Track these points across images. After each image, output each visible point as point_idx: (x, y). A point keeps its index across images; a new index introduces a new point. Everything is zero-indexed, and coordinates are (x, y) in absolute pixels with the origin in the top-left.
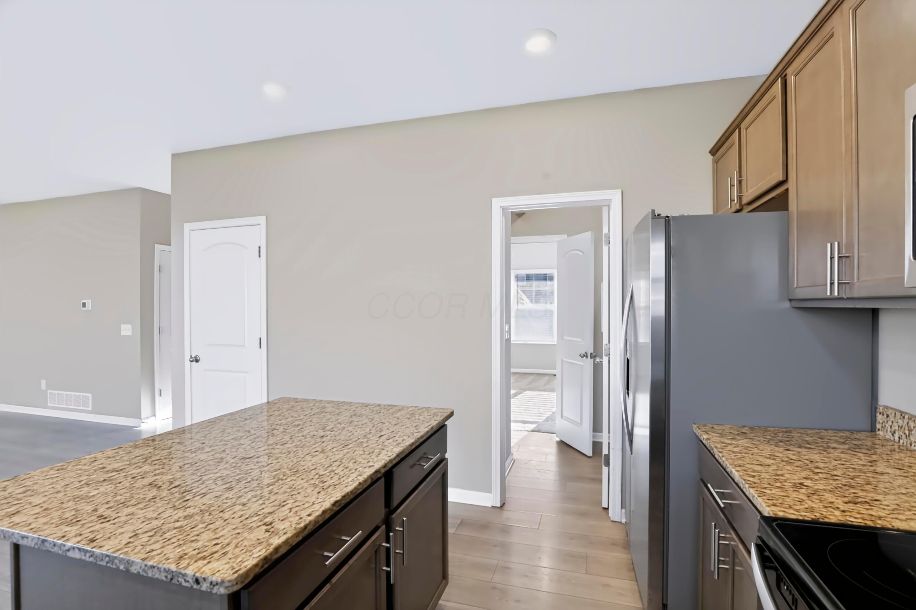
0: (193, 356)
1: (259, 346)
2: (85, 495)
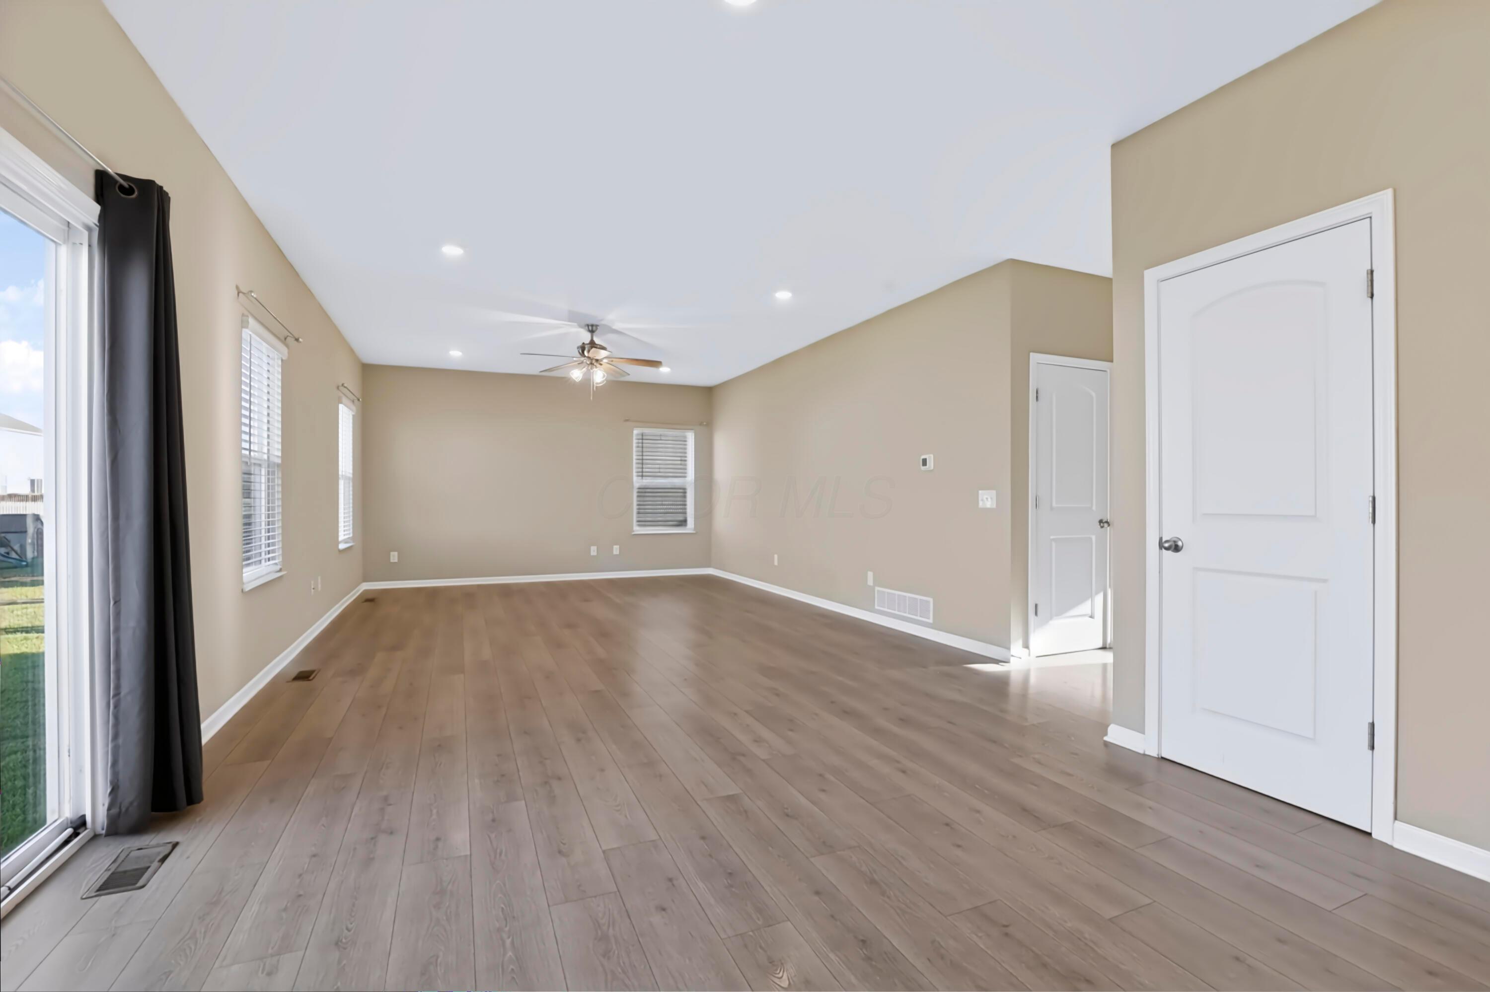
0: (1167, 538)
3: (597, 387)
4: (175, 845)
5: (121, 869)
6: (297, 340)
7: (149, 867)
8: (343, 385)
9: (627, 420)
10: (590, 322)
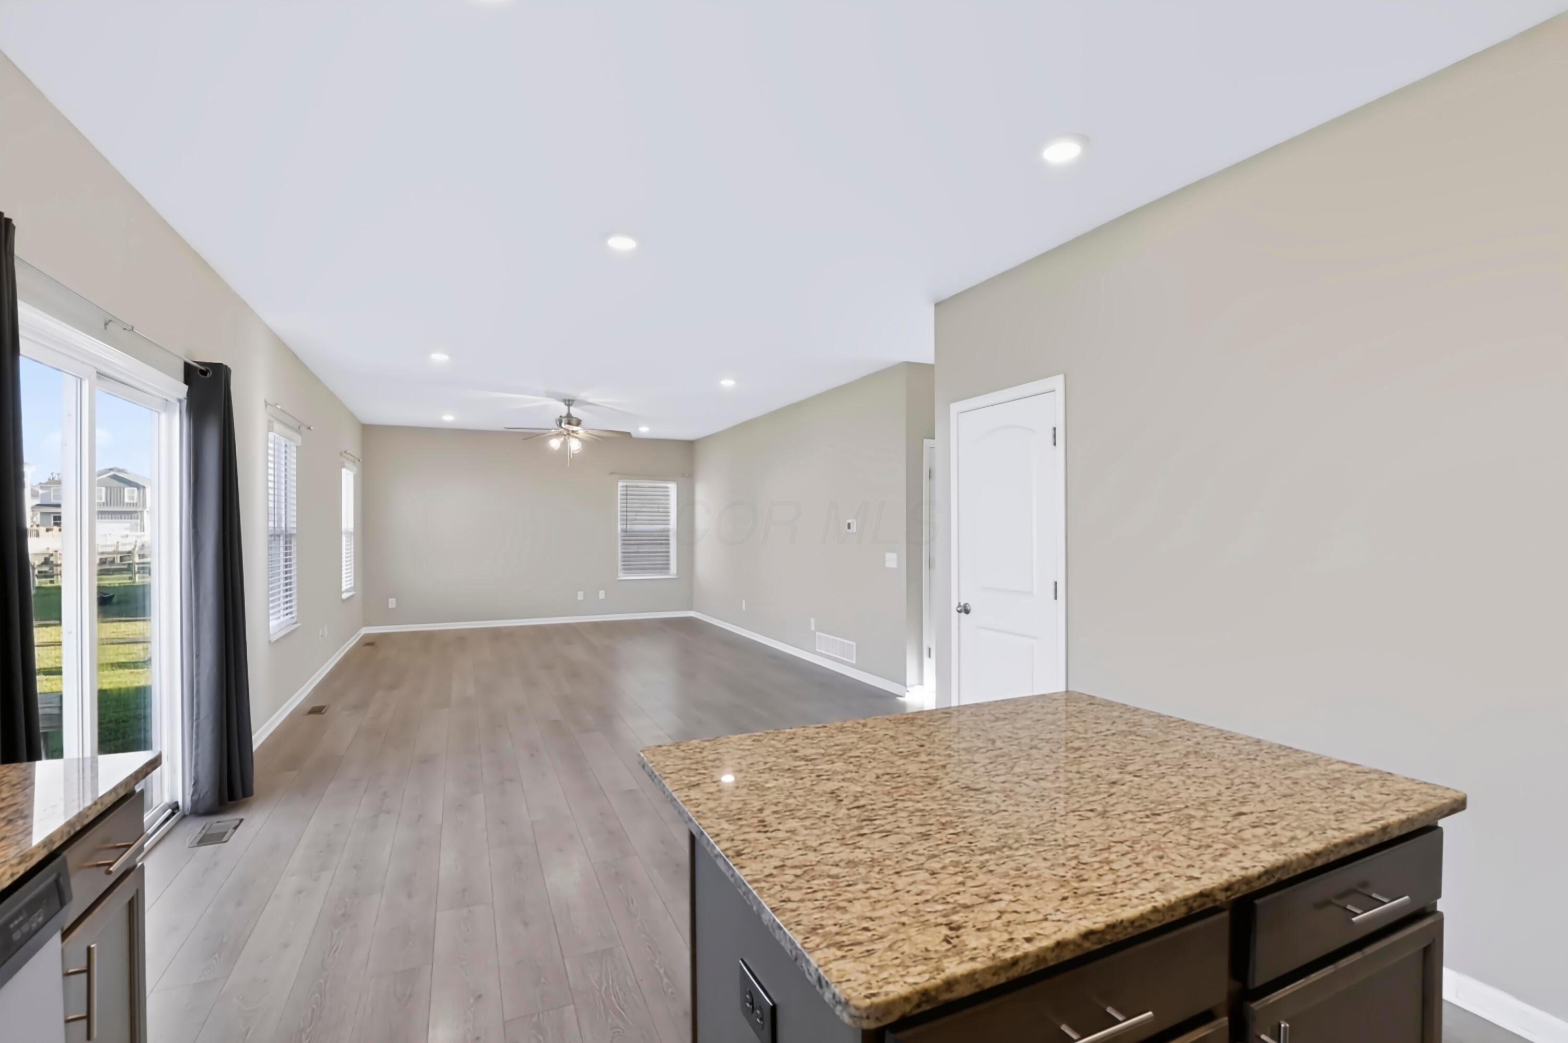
0: (962, 604)
1: (1053, 596)
2: (762, 784)
3: (573, 454)
4: (241, 820)
5: (210, 832)
6: (309, 428)
7: (226, 832)
8: (345, 452)
9: (612, 473)
10: (567, 398)
